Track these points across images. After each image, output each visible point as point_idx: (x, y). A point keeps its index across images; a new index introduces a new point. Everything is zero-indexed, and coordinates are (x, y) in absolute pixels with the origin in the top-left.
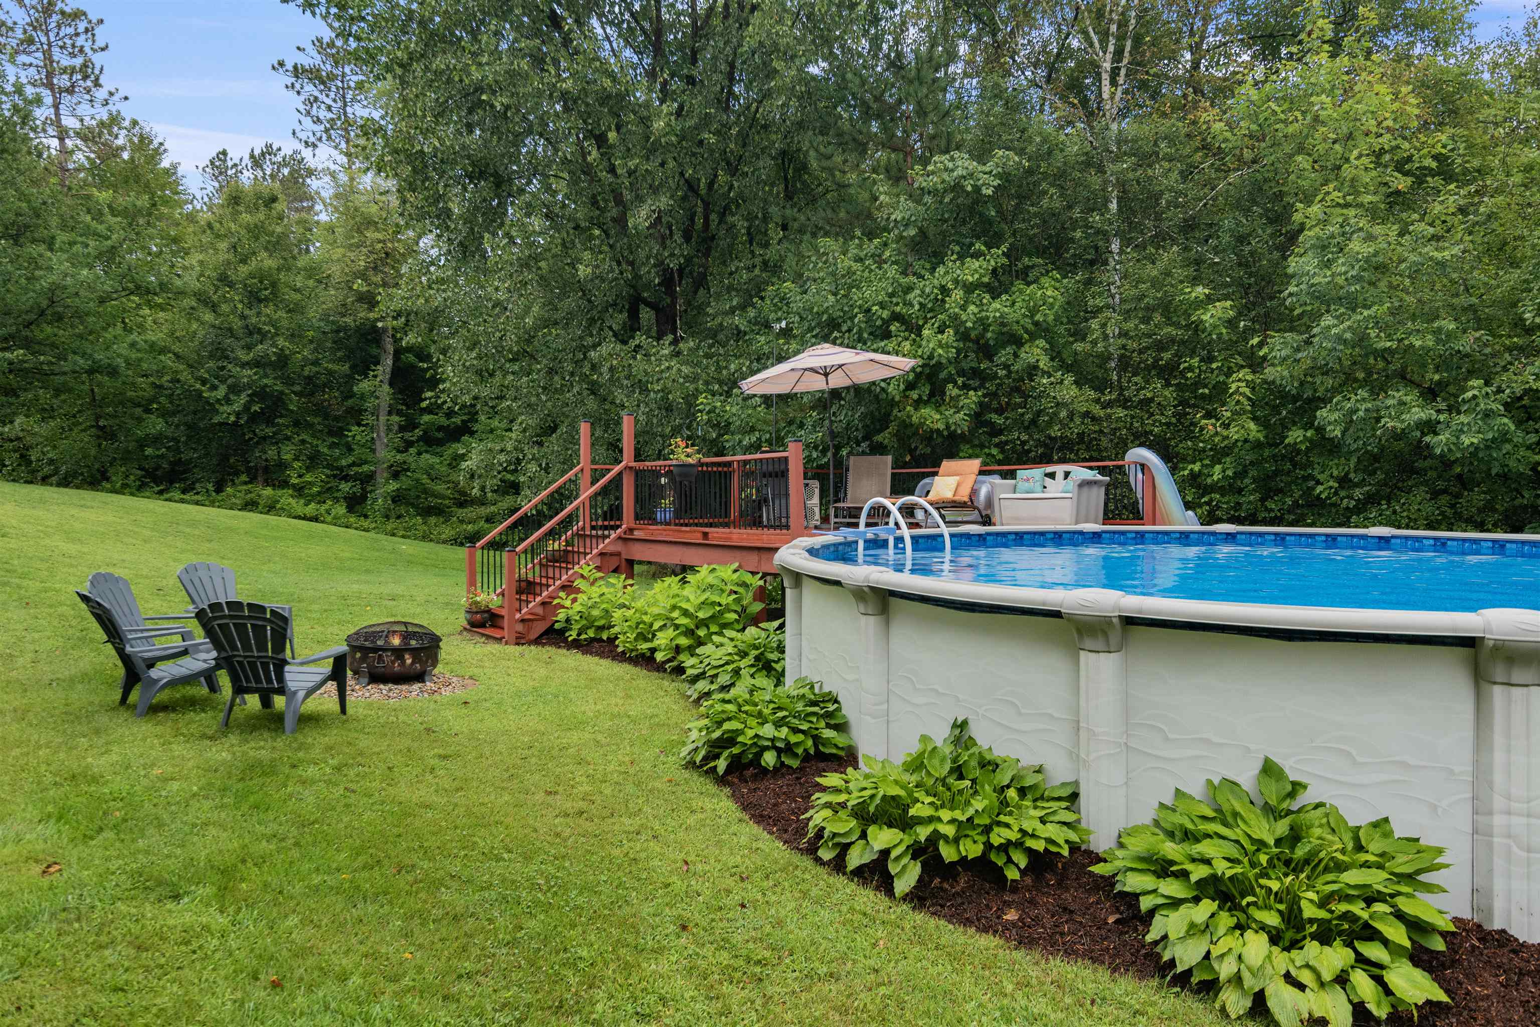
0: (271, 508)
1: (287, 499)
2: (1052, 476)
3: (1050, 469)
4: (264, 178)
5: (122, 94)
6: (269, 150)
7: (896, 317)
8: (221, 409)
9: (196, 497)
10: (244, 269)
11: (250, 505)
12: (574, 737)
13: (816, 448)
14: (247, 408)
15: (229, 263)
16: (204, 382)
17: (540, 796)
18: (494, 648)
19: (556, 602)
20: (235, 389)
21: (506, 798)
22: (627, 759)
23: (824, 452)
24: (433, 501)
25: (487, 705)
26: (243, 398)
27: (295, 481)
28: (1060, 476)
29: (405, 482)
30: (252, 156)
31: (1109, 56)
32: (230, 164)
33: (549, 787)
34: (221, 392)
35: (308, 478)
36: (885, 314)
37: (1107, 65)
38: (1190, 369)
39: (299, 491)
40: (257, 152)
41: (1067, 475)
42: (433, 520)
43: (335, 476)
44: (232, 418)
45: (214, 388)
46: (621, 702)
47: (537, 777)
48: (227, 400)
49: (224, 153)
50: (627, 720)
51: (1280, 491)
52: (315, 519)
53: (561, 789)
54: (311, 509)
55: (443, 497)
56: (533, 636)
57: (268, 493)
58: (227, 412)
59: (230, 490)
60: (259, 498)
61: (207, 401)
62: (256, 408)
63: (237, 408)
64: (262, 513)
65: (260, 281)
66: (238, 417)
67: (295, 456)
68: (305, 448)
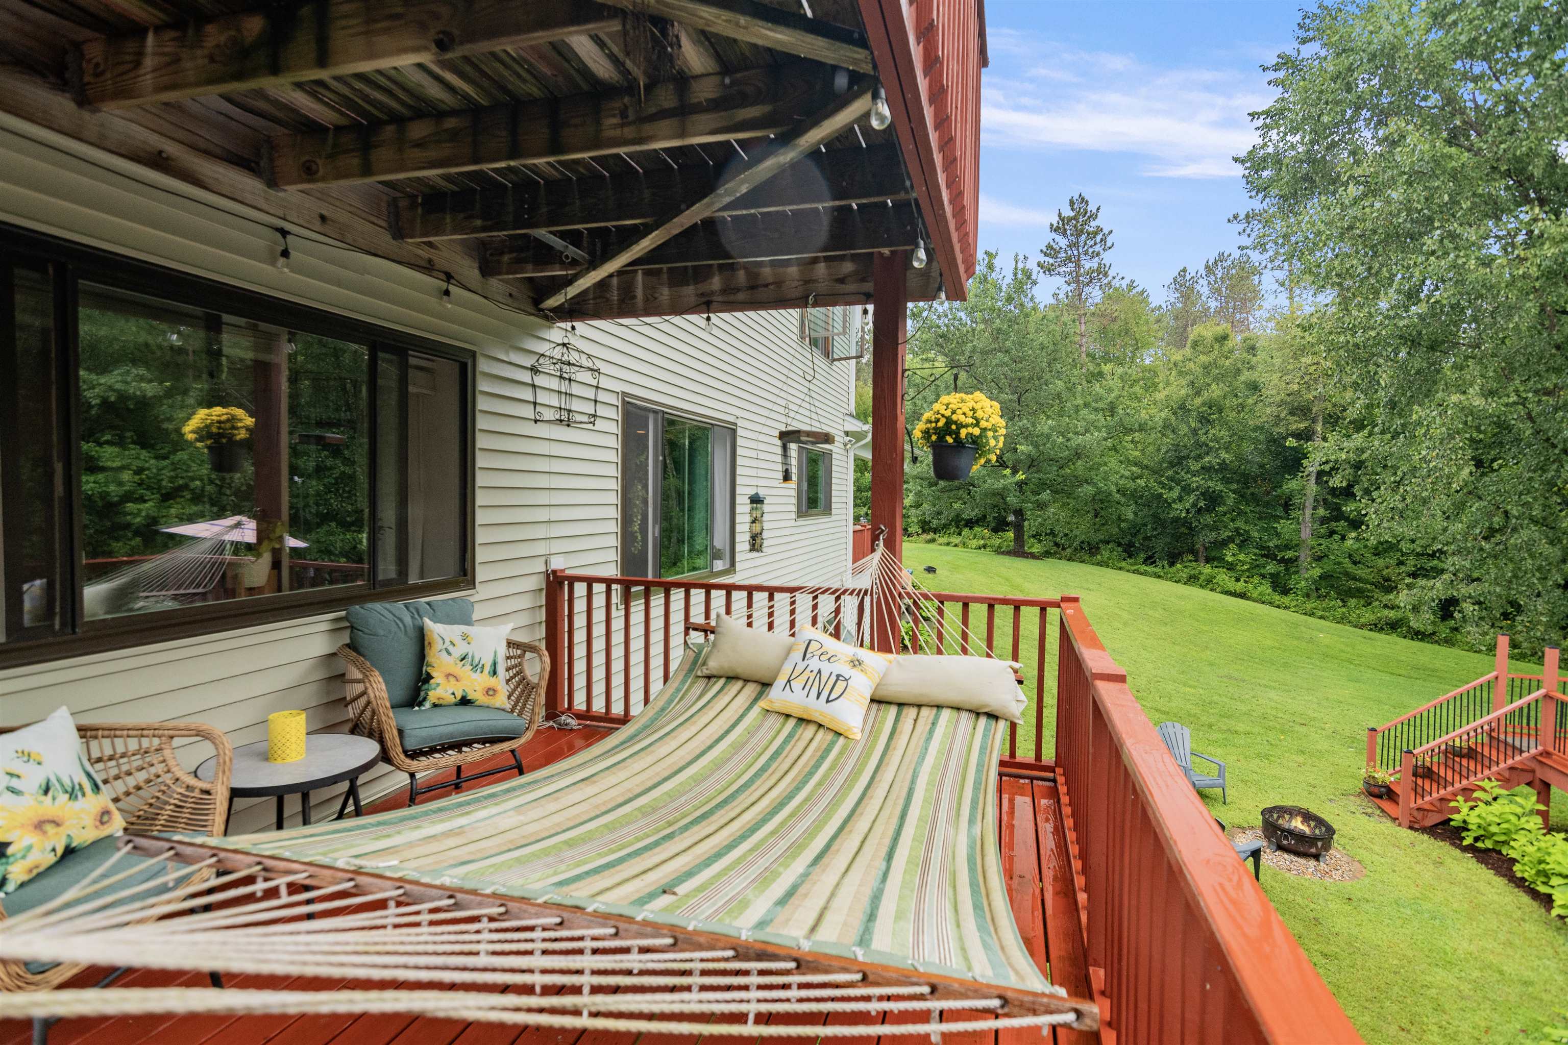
0: (1209, 584)
1: (1224, 578)
4: (1216, 282)
5: (1120, 276)
6: (1221, 258)
8: (1175, 506)
9: (1157, 570)
11: (1192, 580)
12: (1440, 976)
14: (1194, 505)
15: (1187, 396)
16: (1164, 486)
17: (1393, 1030)
18: (1387, 826)
19: (1453, 804)
20: (1187, 490)
21: (1367, 1019)
22: (1483, 1024)
24: (1352, 584)
25: (1367, 907)
26: (1192, 498)
27: (1229, 559)
29: (1327, 566)
30: (1207, 267)
32: (1188, 277)
33: (1405, 1023)
34: (1175, 494)
35: (1242, 557)
39: (1231, 567)
40: (1211, 261)
42: (1352, 602)
43: (1263, 556)
44: (1184, 515)
45: (1171, 489)
46: (1499, 949)
47: (1395, 1008)
48: (1180, 499)
49: (1184, 270)
50: (1497, 976)
52: (1242, 596)
53: (1413, 1029)
54: (1240, 586)
55: (1366, 582)
56: (1429, 822)
57: (1207, 570)
58: (1179, 509)
59: (1179, 566)
60: (1200, 573)
61: (1166, 500)
62: (1202, 504)
63: (1188, 506)
64: (1201, 586)
65: (1210, 408)
66: (1188, 511)
67: (1231, 540)
68: (1239, 534)
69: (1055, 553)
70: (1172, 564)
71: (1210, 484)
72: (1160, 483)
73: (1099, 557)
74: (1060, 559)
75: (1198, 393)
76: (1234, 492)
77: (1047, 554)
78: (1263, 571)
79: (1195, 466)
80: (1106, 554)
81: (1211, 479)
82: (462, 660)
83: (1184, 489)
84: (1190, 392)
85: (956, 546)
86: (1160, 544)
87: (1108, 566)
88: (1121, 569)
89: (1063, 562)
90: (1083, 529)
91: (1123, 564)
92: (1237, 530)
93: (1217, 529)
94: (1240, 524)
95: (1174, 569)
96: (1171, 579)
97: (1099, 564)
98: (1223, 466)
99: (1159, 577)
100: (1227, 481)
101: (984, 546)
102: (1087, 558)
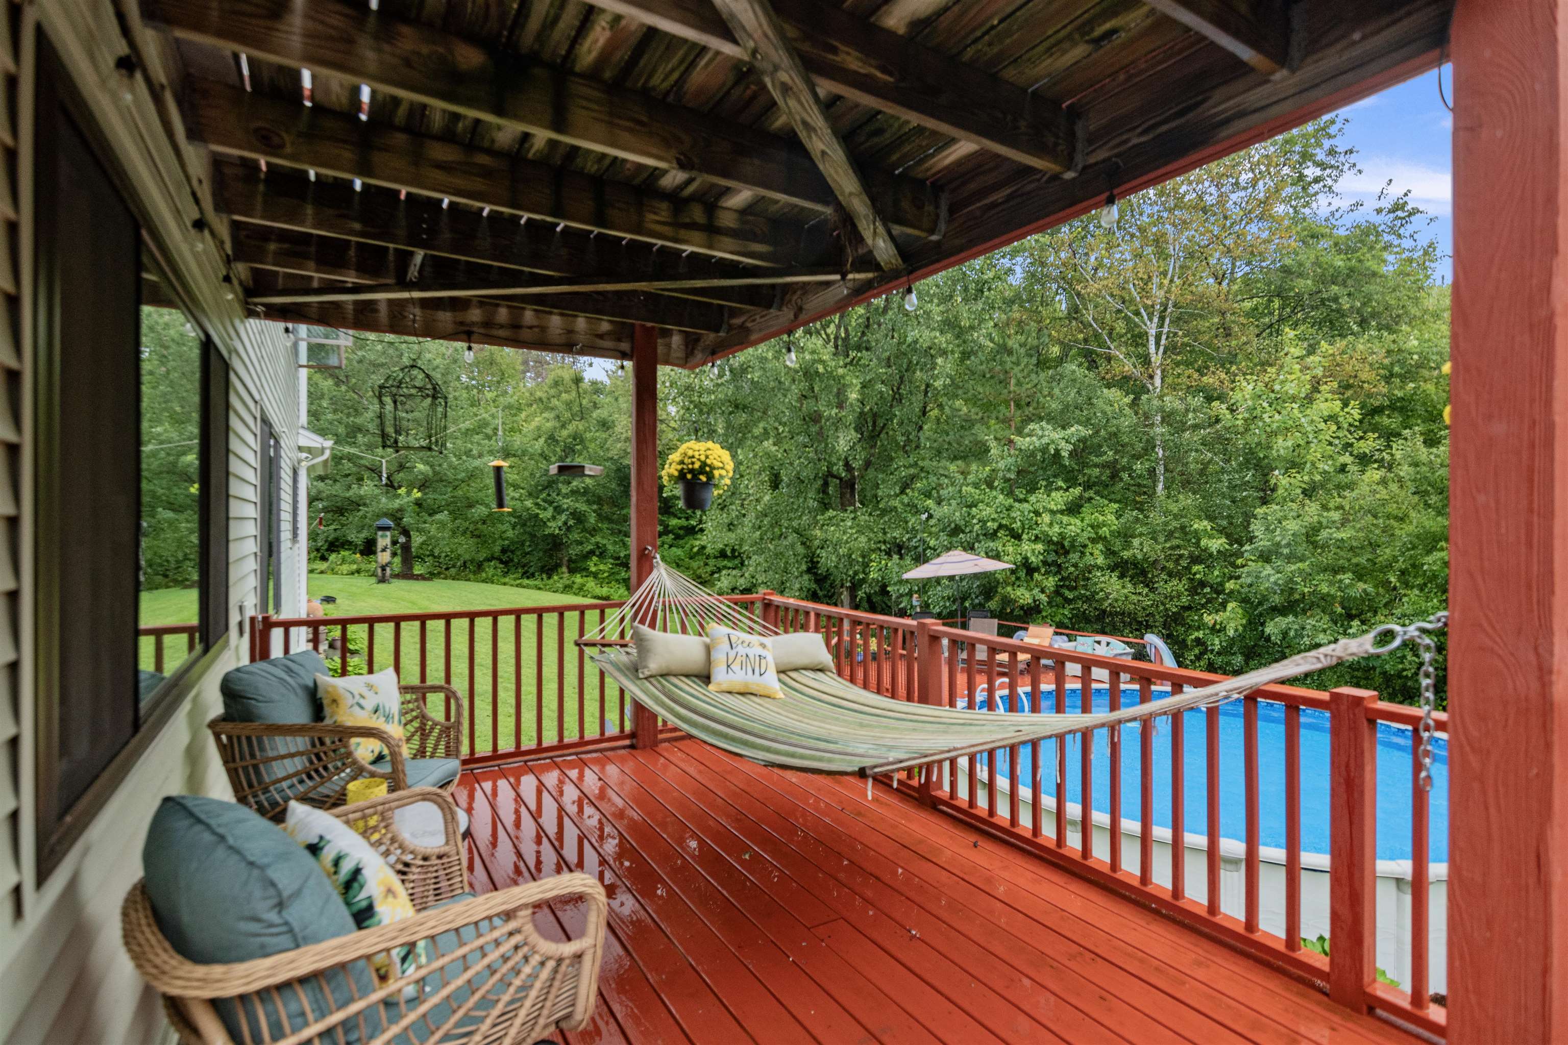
1: (591, 584)
2: (1099, 643)
3: (1098, 638)
7: (1001, 526)
8: (549, 524)
9: (536, 583)
10: (565, 433)
13: (949, 599)
14: (565, 523)
15: (555, 428)
16: (539, 507)
23: (954, 602)
26: (564, 517)
27: (593, 569)
28: (1104, 644)
31: (1154, 325)
34: (549, 513)
35: (602, 567)
36: (995, 525)
37: (1153, 332)
38: (1198, 572)
39: (595, 575)
41: (1108, 644)
44: (557, 532)
45: (545, 509)
48: (554, 518)
51: (1259, 655)
57: (578, 579)
58: (554, 527)
59: (556, 578)
60: (573, 583)
61: (542, 520)
62: (571, 523)
63: (560, 524)
64: (575, 594)
65: (575, 439)
66: (560, 529)
67: (592, 552)
68: (598, 547)
69: (439, 573)
70: (549, 578)
71: (577, 505)
72: (537, 504)
73: (484, 575)
74: (445, 578)
75: (563, 426)
76: (594, 511)
77: (430, 576)
78: (618, 577)
79: (565, 489)
80: (491, 572)
81: (577, 501)
82: (376, 711)
83: (555, 508)
84: (557, 425)
85: (322, 572)
86: (534, 560)
87: (492, 582)
88: (505, 584)
89: (449, 582)
90: (466, 547)
91: (507, 580)
92: (598, 543)
93: (581, 543)
94: (598, 539)
95: (551, 581)
96: (549, 590)
97: (484, 581)
98: (586, 491)
99: (540, 589)
100: (589, 502)
101: (358, 571)
102: (471, 576)
